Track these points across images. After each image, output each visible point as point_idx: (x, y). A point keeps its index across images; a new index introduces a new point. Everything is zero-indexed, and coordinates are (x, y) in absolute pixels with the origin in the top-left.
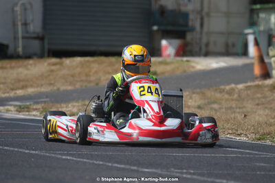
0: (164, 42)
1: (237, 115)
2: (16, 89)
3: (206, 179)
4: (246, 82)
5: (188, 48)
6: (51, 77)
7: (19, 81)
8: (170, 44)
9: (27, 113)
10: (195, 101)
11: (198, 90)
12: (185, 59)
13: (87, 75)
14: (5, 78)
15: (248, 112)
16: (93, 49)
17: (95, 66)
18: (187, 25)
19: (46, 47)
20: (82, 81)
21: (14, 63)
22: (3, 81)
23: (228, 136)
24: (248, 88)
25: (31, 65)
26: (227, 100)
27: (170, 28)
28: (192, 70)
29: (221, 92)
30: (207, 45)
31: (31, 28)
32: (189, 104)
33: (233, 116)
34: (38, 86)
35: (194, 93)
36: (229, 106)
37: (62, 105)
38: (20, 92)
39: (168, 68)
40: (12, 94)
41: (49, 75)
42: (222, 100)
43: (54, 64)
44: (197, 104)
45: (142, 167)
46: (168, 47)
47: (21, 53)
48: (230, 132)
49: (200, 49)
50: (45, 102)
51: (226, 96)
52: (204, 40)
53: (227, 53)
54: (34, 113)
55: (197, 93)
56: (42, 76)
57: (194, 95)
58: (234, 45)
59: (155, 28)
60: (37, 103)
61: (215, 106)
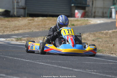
0: (76, 11)
1: (110, 44)
2: (15, 31)
3: (102, 75)
4: (112, 30)
5: (87, 14)
6: (29, 26)
7: (16, 27)
8: (79, 12)
9: (20, 42)
10: (91, 38)
11: (92, 33)
12: (86, 19)
13: (45, 25)
14: (9, 25)
15: (115, 43)
16: (46, 13)
17: (48, 21)
18: (86, 4)
19: (27, 12)
20: (42, 27)
21: (13, 19)
22: (9, 27)
23: (108, 54)
24: (114, 32)
25: (20, 20)
26: (105, 37)
27: (79, 5)
28: (89, 24)
29: (102, 34)
30: (95, 13)
31: (20, 4)
32: (89, 39)
33: (108, 45)
34: (24, 30)
35: (90, 34)
36: (106, 40)
37: (35, 38)
38: (16, 32)
39: (79, 23)
40: (13, 33)
41: (28, 25)
42: (103, 37)
43: (30, 20)
44: (92, 39)
45: (74, 69)
46: (78, 13)
47: (16, 15)
48: (108, 52)
49: (92, 14)
50: (27, 37)
51: (104, 36)
52: (94, 11)
53: (103, 16)
54: (23, 42)
55: (92, 34)
56: (25, 25)
57: (91, 35)
58: (106, 13)
59: (73, 5)
60: (25, 37)
61: (100, 40)
